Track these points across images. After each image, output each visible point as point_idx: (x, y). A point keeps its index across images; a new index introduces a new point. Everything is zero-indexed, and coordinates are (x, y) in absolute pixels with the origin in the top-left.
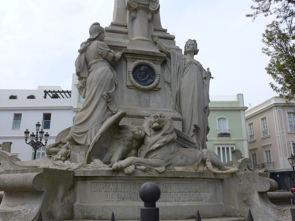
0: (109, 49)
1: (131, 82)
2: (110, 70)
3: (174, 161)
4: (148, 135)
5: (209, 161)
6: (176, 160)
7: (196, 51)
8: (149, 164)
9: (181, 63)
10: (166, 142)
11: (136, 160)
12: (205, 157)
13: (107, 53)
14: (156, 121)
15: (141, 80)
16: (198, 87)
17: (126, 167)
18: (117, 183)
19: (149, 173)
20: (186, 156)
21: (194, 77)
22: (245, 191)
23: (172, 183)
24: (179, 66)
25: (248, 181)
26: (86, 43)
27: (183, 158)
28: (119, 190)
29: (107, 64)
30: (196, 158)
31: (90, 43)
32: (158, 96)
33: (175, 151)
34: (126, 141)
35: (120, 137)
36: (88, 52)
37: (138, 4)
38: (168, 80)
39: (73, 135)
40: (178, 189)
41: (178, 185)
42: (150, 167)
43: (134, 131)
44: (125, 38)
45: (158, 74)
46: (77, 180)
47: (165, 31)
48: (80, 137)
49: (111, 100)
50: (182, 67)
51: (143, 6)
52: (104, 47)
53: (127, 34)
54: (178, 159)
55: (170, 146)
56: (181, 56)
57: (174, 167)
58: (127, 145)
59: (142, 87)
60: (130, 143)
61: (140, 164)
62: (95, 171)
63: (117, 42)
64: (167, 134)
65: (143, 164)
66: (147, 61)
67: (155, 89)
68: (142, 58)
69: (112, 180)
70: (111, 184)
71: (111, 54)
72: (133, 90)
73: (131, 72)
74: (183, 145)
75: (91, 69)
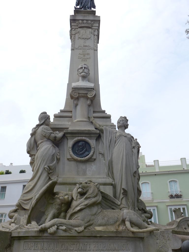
0: (51, 131)
1: (71, 155)
2: (52, 147)
3: (95, 222)
4: (74, 200)
5: (127, 221)
6: (97, 221)
7: (126, 126)
8: (69, 225)
9: (113, 137)
10: (88, 205)
11: (59, 221)
12: (124, 217)
13: (50, 134)
14: (80, 187)
15: (79, 153)
16: (126, 156)
17: (49, 228)
18: (44, 242)
19: (69, 232)
20: (108, 217)
21: (123, 147)
22: (161, 248)
23: (91, 242)
24: (110, 139)
25: (163, 239)
26: (35, 128)
27: (104, 218)
28: (45, 248)
29: (50, 143)
30: (117, 218)
31: (38, 128)
32: (93, 165)
33: (98, 213)
34: (56, 205)
35: (53, 202)
36: (36, 135)
37: (79, 94)
38: (101, 151)
39: (21, 202)
40: (96, 247)
41: (97, 244)
42: (70, 227)
43: (58, 197)
44: (69, 121)
45: (93, 148)
46: (14, 240)
47: (104, 112)
48: (26, 203)
49: (52, 171)
50: (113, 140)
51: (83, 95)
52: (47, 130)
53: (71, 117)
54: (99, 219)
55: (93, 208)
56: (112, 131)
57: (94, 227)
58: (57, 208)
59: (79, 159)
60: (59, 207)
61: (62, 225)
62: (26, 231)
63: (62, 125)
64: (89, 198)
65: (65, 225)
66: (84, 138)
67: (91, 160)
68: (79, 135)
69: (40, 239)
70: (39, 243)
71: (53, 135)
72: (72, 162)
73: (70, 147)
74: (112, 207)
75: (38, 148)
